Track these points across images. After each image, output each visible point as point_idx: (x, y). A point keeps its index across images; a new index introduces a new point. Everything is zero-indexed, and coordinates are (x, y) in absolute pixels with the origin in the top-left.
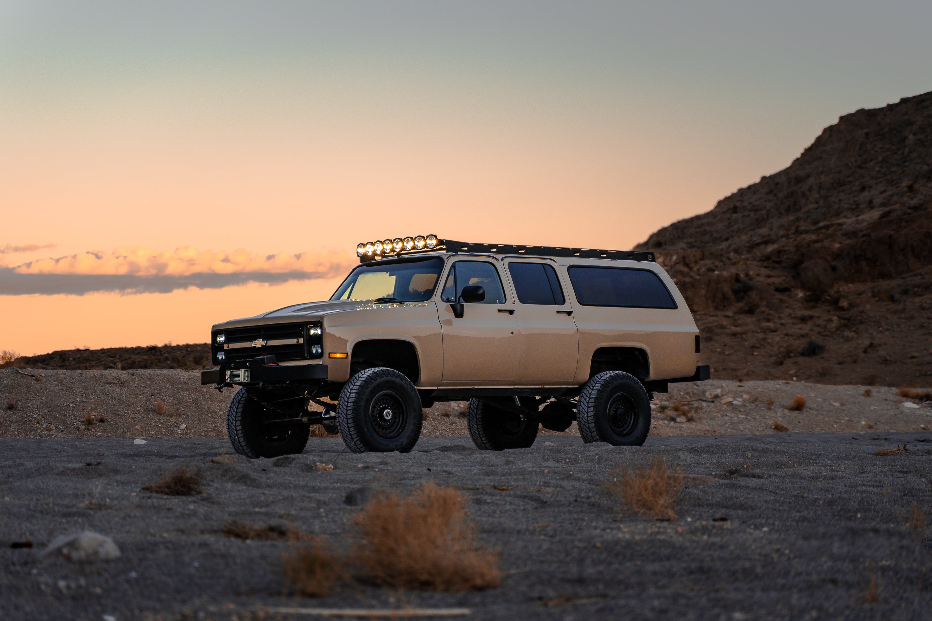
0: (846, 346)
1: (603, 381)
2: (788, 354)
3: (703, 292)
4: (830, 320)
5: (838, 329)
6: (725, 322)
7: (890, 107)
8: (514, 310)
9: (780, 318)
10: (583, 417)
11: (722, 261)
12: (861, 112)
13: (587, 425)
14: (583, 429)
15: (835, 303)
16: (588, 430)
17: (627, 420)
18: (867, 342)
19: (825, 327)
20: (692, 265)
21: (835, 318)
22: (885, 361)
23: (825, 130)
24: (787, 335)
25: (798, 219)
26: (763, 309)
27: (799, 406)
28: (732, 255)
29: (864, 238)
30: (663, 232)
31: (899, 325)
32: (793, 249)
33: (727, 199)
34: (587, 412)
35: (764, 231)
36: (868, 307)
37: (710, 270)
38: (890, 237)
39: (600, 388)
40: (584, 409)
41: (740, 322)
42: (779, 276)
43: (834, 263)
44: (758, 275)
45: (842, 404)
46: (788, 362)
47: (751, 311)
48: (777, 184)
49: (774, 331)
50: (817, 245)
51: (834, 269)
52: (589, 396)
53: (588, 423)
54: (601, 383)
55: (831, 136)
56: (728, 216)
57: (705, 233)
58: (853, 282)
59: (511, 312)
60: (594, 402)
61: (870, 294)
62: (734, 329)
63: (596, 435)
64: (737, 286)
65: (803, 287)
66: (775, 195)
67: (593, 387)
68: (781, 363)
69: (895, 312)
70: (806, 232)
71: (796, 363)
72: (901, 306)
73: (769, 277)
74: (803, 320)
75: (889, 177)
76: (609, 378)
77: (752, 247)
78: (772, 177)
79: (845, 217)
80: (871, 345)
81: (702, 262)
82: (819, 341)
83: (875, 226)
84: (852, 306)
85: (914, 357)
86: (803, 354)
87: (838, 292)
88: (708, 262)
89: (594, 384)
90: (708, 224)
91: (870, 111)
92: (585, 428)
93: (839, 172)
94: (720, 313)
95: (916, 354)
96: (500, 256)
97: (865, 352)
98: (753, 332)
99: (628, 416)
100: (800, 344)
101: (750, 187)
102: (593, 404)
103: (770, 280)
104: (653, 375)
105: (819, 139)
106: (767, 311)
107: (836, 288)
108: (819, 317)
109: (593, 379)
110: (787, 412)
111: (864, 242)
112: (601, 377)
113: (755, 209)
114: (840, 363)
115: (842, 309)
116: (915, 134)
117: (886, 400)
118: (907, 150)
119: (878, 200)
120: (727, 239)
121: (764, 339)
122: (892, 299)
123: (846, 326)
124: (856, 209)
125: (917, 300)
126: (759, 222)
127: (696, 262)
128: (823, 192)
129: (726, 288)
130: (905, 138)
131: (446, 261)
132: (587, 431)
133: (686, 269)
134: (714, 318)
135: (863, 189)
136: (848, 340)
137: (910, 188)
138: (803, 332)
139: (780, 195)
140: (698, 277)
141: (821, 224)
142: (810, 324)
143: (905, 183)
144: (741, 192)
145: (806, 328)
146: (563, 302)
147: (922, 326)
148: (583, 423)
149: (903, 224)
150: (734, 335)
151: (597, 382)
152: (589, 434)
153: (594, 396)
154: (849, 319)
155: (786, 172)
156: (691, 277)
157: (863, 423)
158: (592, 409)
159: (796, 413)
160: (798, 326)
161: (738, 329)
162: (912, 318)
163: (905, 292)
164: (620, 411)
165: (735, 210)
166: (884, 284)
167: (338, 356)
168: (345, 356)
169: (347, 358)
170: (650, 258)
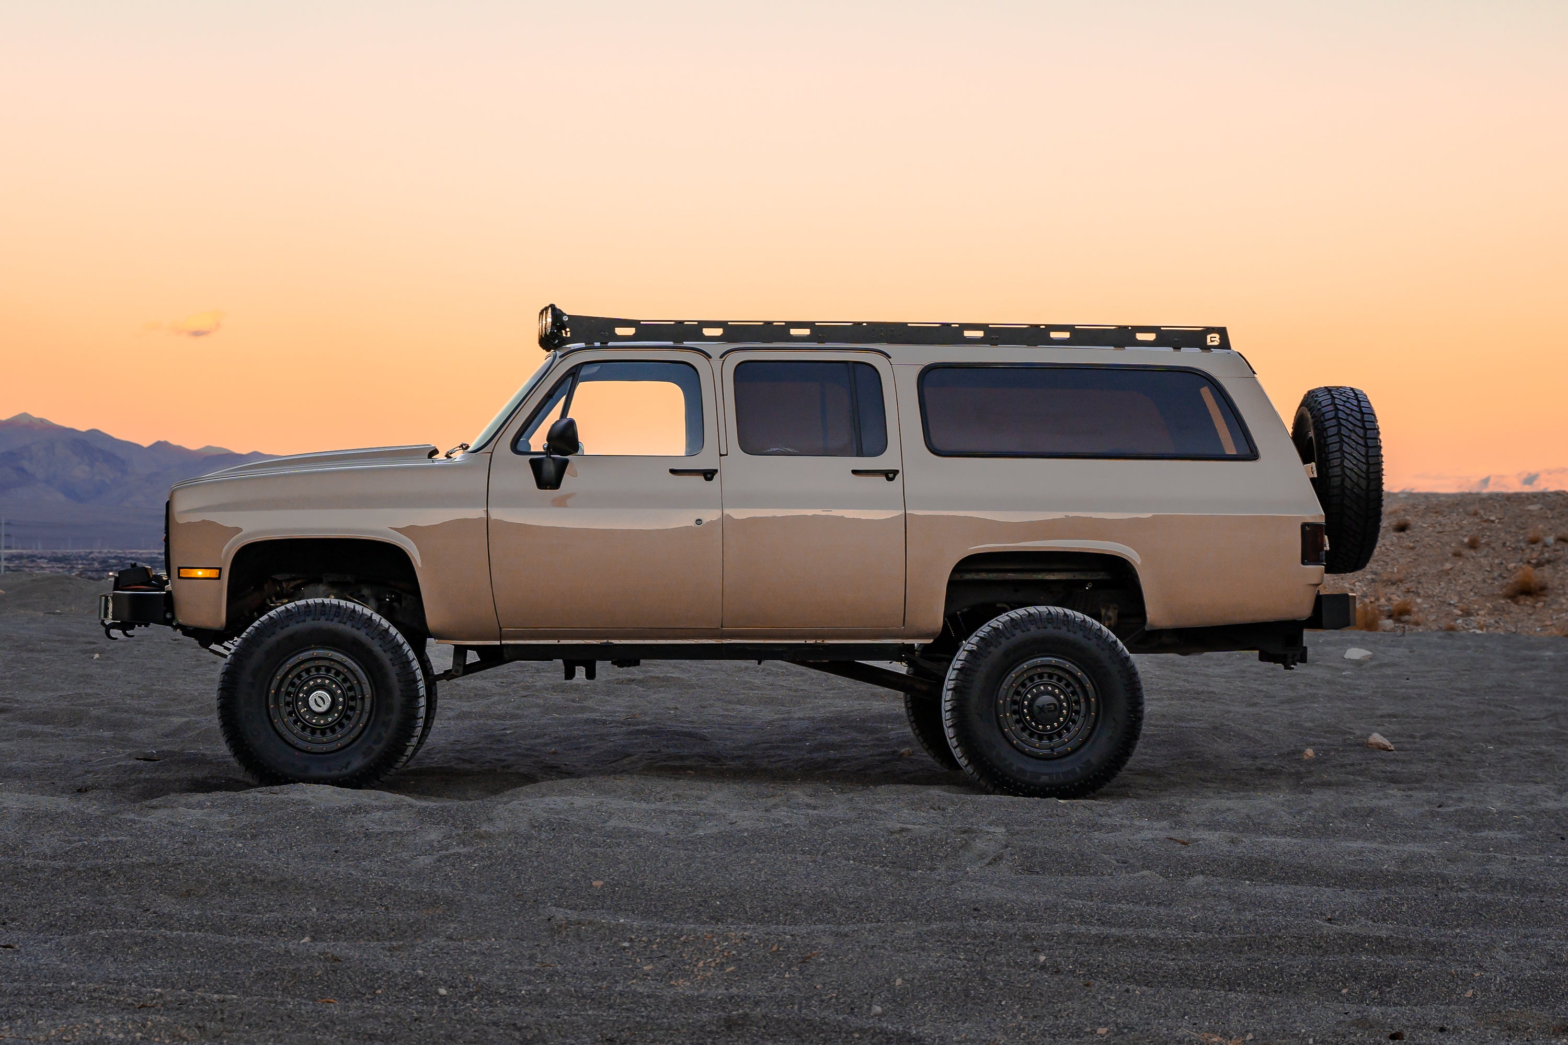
8: (718, 471)
17: (1073, 721)
59: (709, 476)
96: (719, 348)
99: (1076, 713)
104: (1153, 621)
131: (557, 361)
146: (881, 448)
164: (1043, 700)
167: (200, 573)
168: (213, 573)
169: (219, 578)
170: (1213, 339)
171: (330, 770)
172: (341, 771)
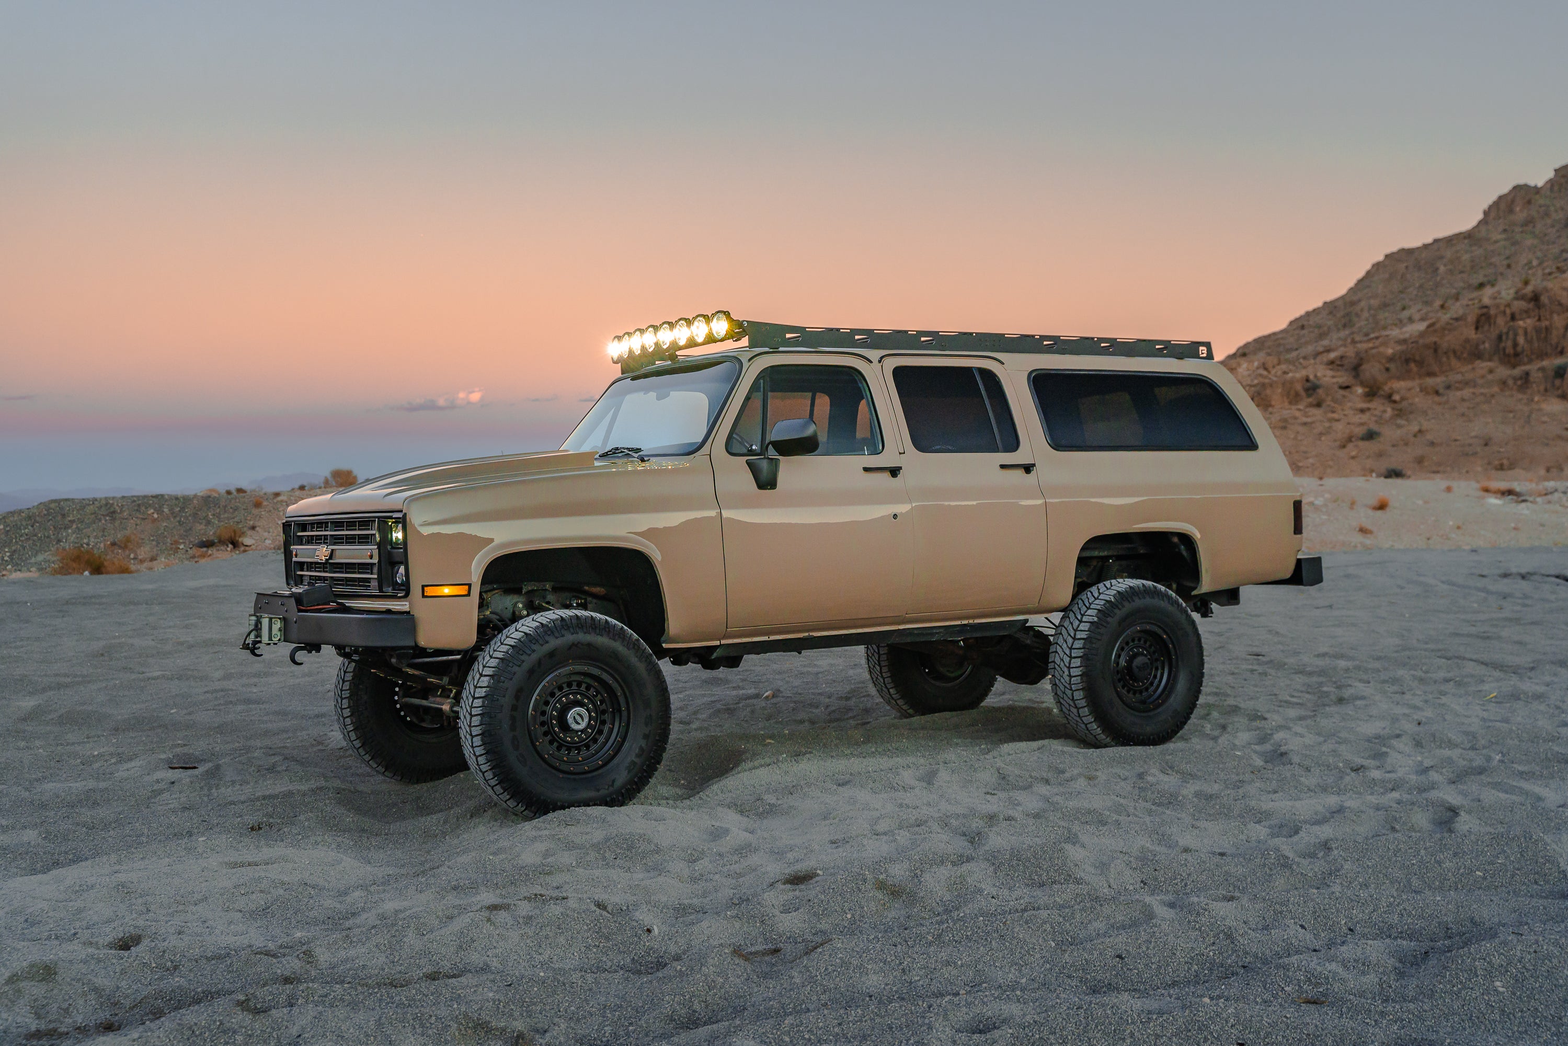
0: (1399, 432)
1: (1102, 602)
2: (1350, 439)
3: (1280, 390)
4: (1385, 411)
5: (1391, 418)
6: (1298, 414)
7: (1426, 246)
8: (900, 468)
9: (1343, 410)
10: (1062, 676)
11: (1295, 366)
12: (1403, 250)
13: (1069, 693)
14: (1061, 700)
15: (1389, 397)
16: (1071, 703)
17: (1155, 677)
18: (1416, 428)
19: (1381, 417)
20: (1270, 369)
21: (1389, 410)
22: (1432, 444)
23: (1373, 266)
24: (1349, 424)
25: (1353, 333)
26: (1328, 403)
27: (1382, 506)
28: (1301, 360)
29: (1414, 345)
30: (1247, 345)
31: (1443, 414)
32: (1353, 355)
33: (1296, 320)
34: (1069, 668)
35: (1326, 342)
36: (1417, 400)
37: (1285, 373)
38: (1435, 343)
39: (1096, 619)
40: (1062, 660)
41: (1310, 414)
42: (1341, 376)
43: (1388, 365)
44: (1325, 376)
45: (1426, 502)
46: (1350, 446)
47: (1319, 405)
48: (1335, 307)
49: (1338, 420)
50: (1374, 351)
51: (1387, 369)
52: (1072, 635)
53: (1071, 689)
54: (1099, 607)
55: (1378, 269)
56: (1297, 332)
57: (1279, 345)
58: (1404, 379)
59: (894, 472)
60: (1084, 648)
61: (1418, 390)
62: (1305, 420)
63: (1087, 713)
64: (1308, 384)
65: (1362, 384)
66: (1335, 316)
67: (1083, 615)
68: (1344, 447)
69: (1440, 404)
70: (1361, 342)
71: (1356, 446)
72: (1445, 398)
73: (1333, 377)
74: (1362, 411)
75: (1425, 299)
76: (1114, 596)
77: (1317, 354)
78: (1332, 302)
79: (1391, 329)
80: (1420, 431)
81: (1278, 367)
82: (1374, 427)
83: (1422, 334)
84: (1403, 399)
85: (1456, 440)
86: (1363, 439)
87: (1391, 388)
88: (1284, 367)
89: (1084, 609)
90: (1282, 338)
91: (1409, 250)
92: (1066, 698)
93: (1385, 297)
94: (1294, 407)
95: (1459, 438)
96: (874, 354)
97: (1415, 436)
98: (1320, 421)
99: (1157, 669)
100: (1360, 431)
101: (1314, 310)
102: (1080, 653)
103: (1335, 380)
104: (1206, 585)
105: (1368, 273)
106: (1332, 404)
107: (1389, 384)
108: (1375, 409)
109: (1084, 597)
110: (1371, 512)
111: (1412, 348)
112: (1100, 594)
113: (1319, 327)
114: (1393, 446)
115: (1395, 402)
116: (1445, 265)
117: (1467, 496)
118: (1438, 278)
119: (1417, 316)
120: (1297, 349)
121: (1330, 427)
122: (1437, 393)
123: (1398, 415)
124: (1400, 323)
125: (1459, 393)
126: (1322, 336)
127: (1274, 367)
128: (1372, 312)
129: (1299, 387)
130: (1437, 269)
131: (746, 365)
132: (1070, 705)
133: (1265, 373)
134: (1289, 411)
135: (1404, 309)
136: (1399, 426)
137: (1442, 307)
138: (1363, 421)
139: (1338, 315)
140: (1275, 379)
141: (1372, 336)
142: (1368, 414)
143: (1438, 303)
144: (1308, 314)
145: (1365, 418)
146: (1015, 445)
147: (1463, 415)
148: (1062, 688)
149: (1446, 332)
150: (1305, 424)
151: (1090, 604)
152: (1075, 711)
153: (1083, 635)
154: (1401, 410)
155: (1342, 297)
156: (1270, 379)
157: (1451, 523)
158: (1077, 662)
159: (1379, 513)
160: (1357, 417)
161: (1309, 420)
162: (1454, 408)
163: (1448, 387)
164: (1139, 661)
165: (1303, 327)
166: (1430, 381)
167: (446, 591)
168: (463, 590)
169: (469, 595)
170: (1203, 350)
171: (598, 790)
172: (608, 789)
